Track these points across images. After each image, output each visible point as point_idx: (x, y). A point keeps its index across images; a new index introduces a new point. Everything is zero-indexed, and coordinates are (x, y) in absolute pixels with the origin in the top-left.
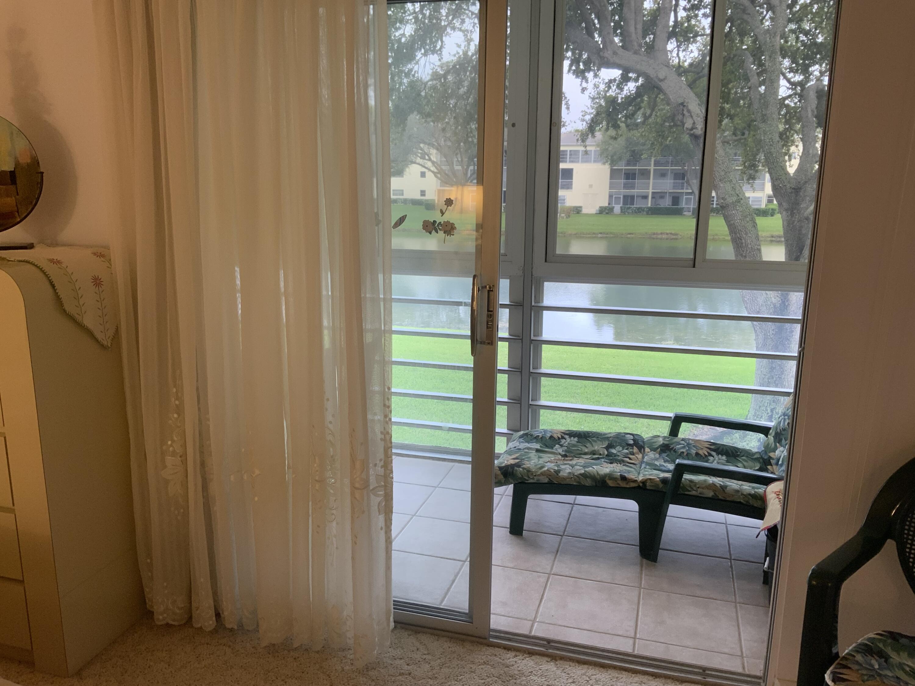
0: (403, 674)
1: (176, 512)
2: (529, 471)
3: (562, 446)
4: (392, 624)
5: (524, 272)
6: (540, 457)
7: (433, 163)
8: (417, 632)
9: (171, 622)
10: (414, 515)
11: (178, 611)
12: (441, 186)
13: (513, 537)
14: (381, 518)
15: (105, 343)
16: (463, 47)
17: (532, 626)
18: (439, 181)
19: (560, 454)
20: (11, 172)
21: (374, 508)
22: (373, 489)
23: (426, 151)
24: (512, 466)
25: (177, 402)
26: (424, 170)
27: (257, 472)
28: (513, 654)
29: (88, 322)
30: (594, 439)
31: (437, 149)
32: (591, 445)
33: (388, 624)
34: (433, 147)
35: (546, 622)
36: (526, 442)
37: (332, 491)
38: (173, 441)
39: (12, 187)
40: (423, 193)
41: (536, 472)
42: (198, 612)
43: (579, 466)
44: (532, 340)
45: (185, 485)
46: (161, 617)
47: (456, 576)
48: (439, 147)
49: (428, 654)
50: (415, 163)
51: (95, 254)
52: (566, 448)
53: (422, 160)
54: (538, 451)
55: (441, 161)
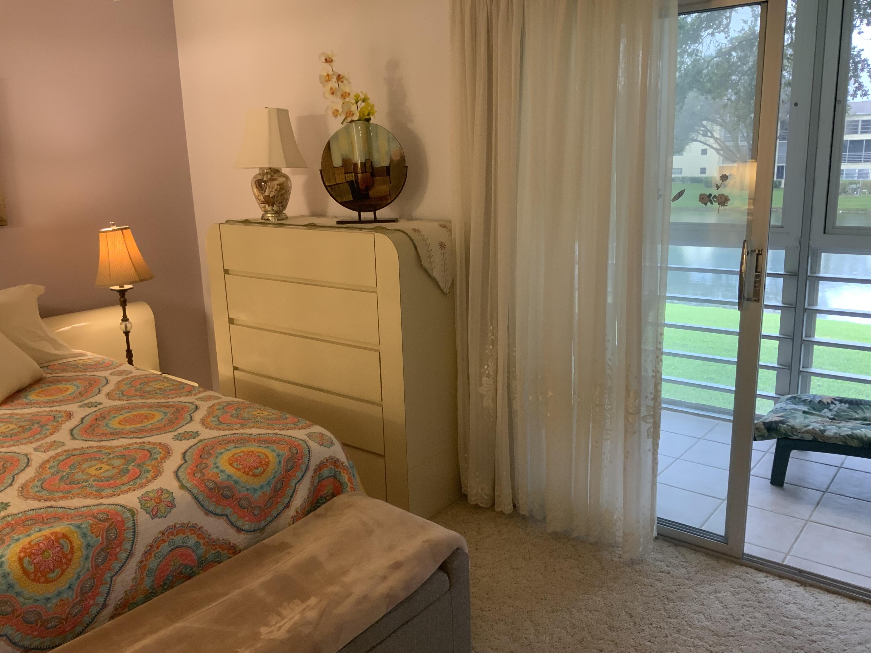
0: (663, 572)
1: (488, 420)
2: (793, 428)
3: (830, 410)
4: (655, 534)
5: (800, 244)
6: (806, 418)
7: (716, 139)
8: (676, 545)
9: (481, 505)
10: (678, 458)
11: (485, 497)
12: (723, 164)
13: (774, 487)
14: (650, 441)
15: (445, 290)
16: (749, 23)
17: (785, 558)
18: (722, 158)
19: (828, 417)
20: (387, 167)
21: (644, 433)
22: (644, 417)
23: (709, 128)
24: (776, 422)
25: (493, 337)
26: (705, 147)
27: (550, 394)
28: (764, 574)
29: (436, 274)
30: (867, 406)
31: (721, 126)
32: (862, 412)
33: (652, 531)
34: (716, 123)
35: (799, 556)
36: (793, 404)
37: (609, 416)
38: (488, 366)
39: (387, 178)
40: (703, 171)
41: (800, 429)
42: (500, 499)
43: (847, 428)
44: (806, 309)
45: (495, 400)
46: (473, 499)
47: (715, 510)
48: (724, 124)
49: (686, 562)
50: (696, 140)
51: (441, 225)
52: (835, 413)
53: (704, 137)
54: (804, 412)
55: (725, 137)
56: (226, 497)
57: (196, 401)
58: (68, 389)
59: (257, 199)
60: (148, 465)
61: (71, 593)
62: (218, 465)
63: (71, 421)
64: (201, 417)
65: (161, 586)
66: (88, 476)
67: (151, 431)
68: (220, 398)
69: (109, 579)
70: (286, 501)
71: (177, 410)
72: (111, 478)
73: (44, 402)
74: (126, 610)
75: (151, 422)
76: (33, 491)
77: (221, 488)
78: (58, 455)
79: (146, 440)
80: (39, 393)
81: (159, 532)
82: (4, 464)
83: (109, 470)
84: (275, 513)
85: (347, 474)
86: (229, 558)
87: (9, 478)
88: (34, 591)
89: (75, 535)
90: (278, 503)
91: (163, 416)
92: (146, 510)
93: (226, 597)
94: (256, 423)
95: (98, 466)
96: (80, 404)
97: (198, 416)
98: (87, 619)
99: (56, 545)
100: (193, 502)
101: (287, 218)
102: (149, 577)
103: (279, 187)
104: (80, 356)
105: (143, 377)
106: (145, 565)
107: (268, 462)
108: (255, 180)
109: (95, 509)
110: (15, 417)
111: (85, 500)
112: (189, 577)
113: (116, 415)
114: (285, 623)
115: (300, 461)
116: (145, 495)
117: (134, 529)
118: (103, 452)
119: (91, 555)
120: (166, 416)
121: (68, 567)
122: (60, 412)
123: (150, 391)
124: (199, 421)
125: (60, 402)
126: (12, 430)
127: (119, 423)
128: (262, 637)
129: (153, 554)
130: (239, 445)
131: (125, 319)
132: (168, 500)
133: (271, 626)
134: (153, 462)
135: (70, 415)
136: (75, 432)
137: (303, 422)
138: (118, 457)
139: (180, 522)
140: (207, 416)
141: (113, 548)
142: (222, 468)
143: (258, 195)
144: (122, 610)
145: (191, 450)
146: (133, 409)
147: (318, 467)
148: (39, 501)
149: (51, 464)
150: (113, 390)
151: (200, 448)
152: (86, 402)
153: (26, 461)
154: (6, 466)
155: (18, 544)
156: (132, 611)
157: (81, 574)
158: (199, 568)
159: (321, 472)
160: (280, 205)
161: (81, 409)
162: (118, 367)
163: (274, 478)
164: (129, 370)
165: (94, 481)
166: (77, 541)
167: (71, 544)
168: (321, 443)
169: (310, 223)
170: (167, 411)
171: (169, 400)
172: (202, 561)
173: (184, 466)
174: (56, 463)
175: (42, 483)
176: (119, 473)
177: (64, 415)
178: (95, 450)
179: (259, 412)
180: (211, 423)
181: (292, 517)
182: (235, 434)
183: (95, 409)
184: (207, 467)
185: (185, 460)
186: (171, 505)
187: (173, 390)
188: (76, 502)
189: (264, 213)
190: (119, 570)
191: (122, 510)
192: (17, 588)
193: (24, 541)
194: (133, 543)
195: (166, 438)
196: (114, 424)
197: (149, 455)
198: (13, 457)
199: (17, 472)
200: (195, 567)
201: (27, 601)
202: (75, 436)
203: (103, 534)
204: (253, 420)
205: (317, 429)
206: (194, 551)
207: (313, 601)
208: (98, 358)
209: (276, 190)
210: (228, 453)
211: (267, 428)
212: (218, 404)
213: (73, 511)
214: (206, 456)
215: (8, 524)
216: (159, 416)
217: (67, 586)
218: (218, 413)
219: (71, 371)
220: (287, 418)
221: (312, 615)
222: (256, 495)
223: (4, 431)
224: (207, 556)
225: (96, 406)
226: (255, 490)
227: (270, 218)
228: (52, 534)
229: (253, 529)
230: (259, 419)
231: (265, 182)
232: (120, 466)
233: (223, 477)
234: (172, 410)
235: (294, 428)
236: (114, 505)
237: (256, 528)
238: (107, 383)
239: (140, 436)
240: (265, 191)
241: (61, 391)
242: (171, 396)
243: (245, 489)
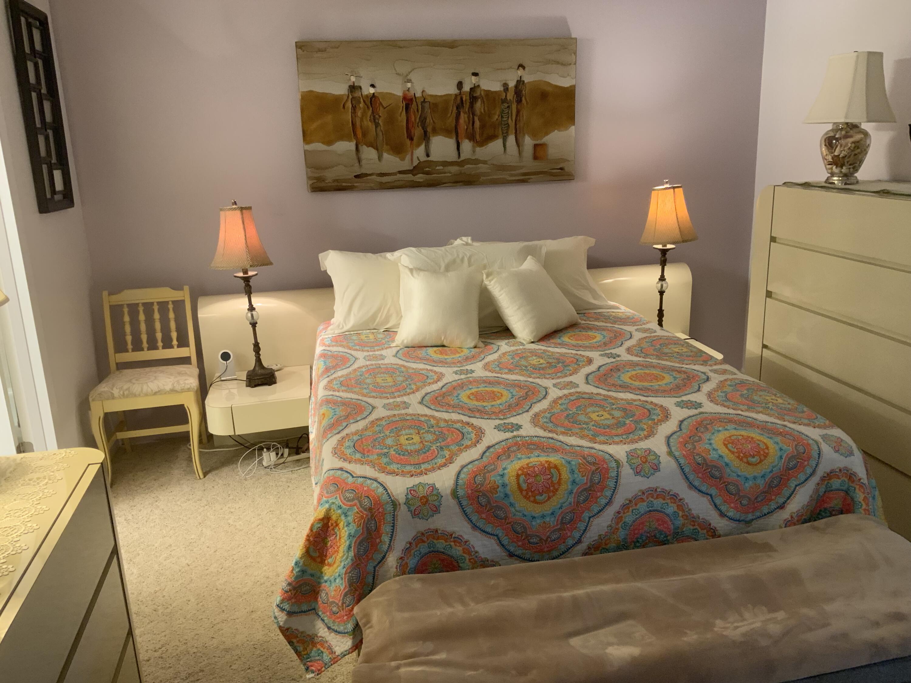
56: (713, 476)
57: (709, 372)
58: (596, 337)
59: (824, 159)
60: (645, 424)
61: (552, 519)
62: (712, 442)
63: (590, 367)
64: (709, 390)
65: (634, 542)
66: (589, 420)
67: (657, 392)
68: (735, 374)
69: (587, 519)
70: (781, 500)
71: (688, 377)
72: (608, 427)
73: (573, 345)
74: (599, 552)
75: (659, 383)
76: (542, 421)
77: (709, 466)
78: (571, 394)
79: (650, 399)
80: (571, 336)
81: (640, 491)
82: (527, 392)
83: (609, 419)
84: (765, 510)
85: (864, 493)
86: (707, 539)
87: (528, 405)
88: (524, 506)
89: (565, 469)
90: (771, 500)
91: (672, 380)
92: (630, 465)
93: (691, 576)
94: (766, 410)
95: (600, 413)
96: (602, 353)
97: (707, 387)
98: (563, 547)
99: (548, 472)
100: (678, 471)
101: (857, 182)
102: (623, 529)
103: (853, 145)
104: (614, 309)
105: (665, 338)
106: (622, 517)
107: (767, 454)
108: (826, 137)
109: (586, 451)
110: (548, 353)
111: (581, 441)
112: (663, 543)
113: (630, 370)
114: (744, 626)
115: (806, 463)
116: (633, 451)
117: (617, 479)
118: (608, 401)
119: (575, 491)
120: (675, 380)
121: (554, 495)
122: (583, 356)
123: (667, 353)
124: (706, 393)
125: (586, 348)
126: (541, 364)
127: (630, 378)
128: (715, 629)
129: (631, 509)
130: (741, 428)
131: (662, 278)
132: (653, 462)
133: (729, 623)
134: (650, 422)
135: (590, 361)
136: (590, 377)
137: (821, 420)
138: (618, 409)
139: (661, 487)
140: (715, 390)
141: (595, 491)
142: (715, 446)
143: (827, 155)
144: (595, 551)
145: (689, 420)
146: (646, 367)
147: (828, 474)
148: (545, 430)
149: (562, 401)
150: (634, 346)
151: (698, 420)
152: (607, 352)
153: (544, 393)
154: (528, 393)
155: (519, 462)
156: (603, 554)
157: (564, 505)
158: (674, 538)
159: (830, 482)
160: (851, 167)
161: (601, 357)
162: (644, 324)
163: (771, 472)
164: (654, 329)
165: (593, 426)
166: (566, 474)
167: (560, 476)
168: (837, 449)
169: (883, 189)
170: (678, 376)
171: (683, 366)
172: (678, 532)
173: (678, 434)
174: (567, 402)
175: (551, 416)
176: (616, 424)
177: (586, 360)
178: (602, 397)
179: (774, 397)
180: (717, 398)
181: (785, 520)
182: (740, 415)
183: (613, 360)
184: (699, 441)
185: (680, 428)
186: (655, 467)
187: (690, 356)
188: (573, 440)
189: (829, 175)
190: (598, 513)
191: (608, 459)
192: (512, 500)
193: (524, 462)
194: (614, 492)
195: (668, 402)
196: (625, 378)
197: (648, 414)
198: (535, 388)
199: (535, 401)
200: (670, 535)
201: (517, 513)
202: (590, 381)
203: (588, 475)
204: (764, 405)
205: (837, 432)
206: (671, 520)
207: (781, 615)
208: (630, 312)
209: (849, 148)
210: (726, 432)
211: (776, 416)
212: (731, 380)
213: (568, 447)
214: (702, 430)
215: (516, 444)
216: (668, 379)
217: (551, 511)
218: (728, 389)
219: (603, 321)
220: (803, 412)
221: (774, 629)
222: (747, 485)
223: (535, 363)
224: (684, 530)
225: (614, 358)
226: (747, 479)
227: (836, 182)
228: (547, 462)
229: (738, 518)
230: (770, 405)
231: (837, 139)
232: (619, 418)
233: (713, 455)
234: (683, 376)
235: (808, 425)
236: (603, 452)
237: (742, 518)
238: (631, 338)
239: (645, 395)
240: (835, 151)
241: (589, 338)
242: (686, 362)
243: (735, 475)
